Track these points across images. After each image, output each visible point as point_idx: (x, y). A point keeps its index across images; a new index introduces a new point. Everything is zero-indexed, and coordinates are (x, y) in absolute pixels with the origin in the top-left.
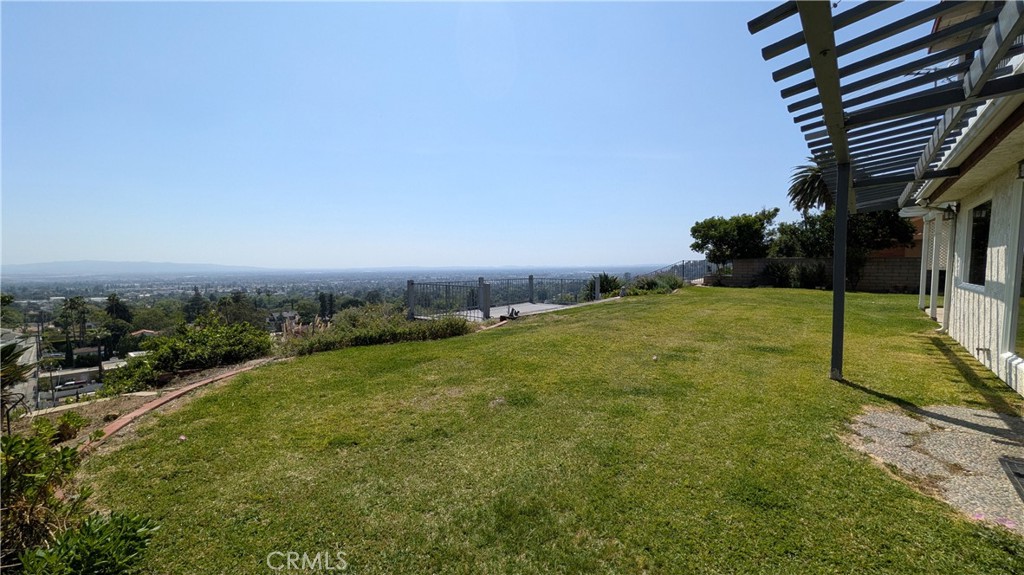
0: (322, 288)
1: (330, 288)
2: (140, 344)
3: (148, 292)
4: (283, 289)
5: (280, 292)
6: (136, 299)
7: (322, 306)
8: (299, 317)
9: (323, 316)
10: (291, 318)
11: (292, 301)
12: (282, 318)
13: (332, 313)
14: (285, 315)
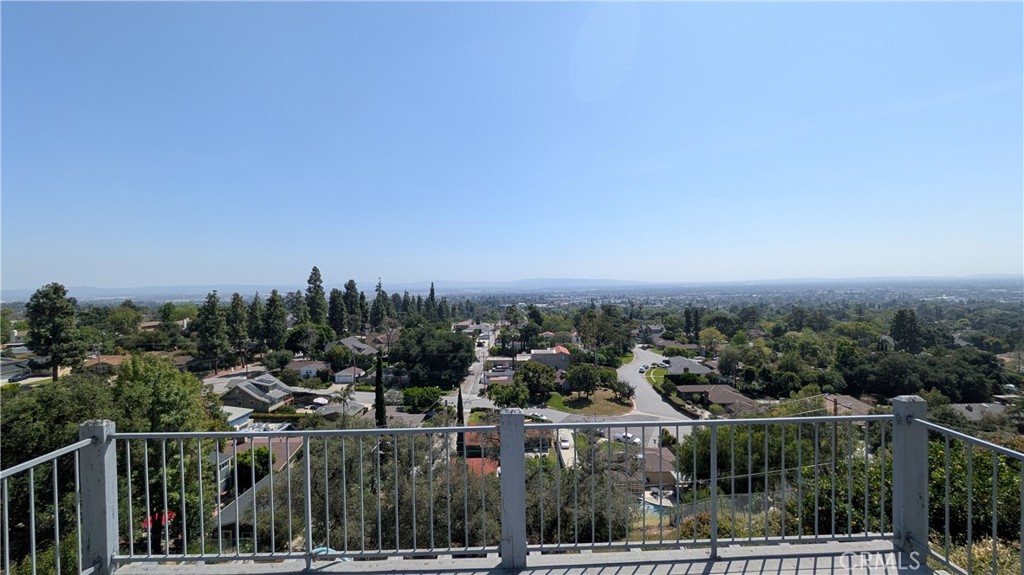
2: (539, 344)
3: (567, 301)
6: (559, 307)
7: (687, 321)
8: (665, 331)
9: (688, 331)
10: (656, 332)
11: (663, 315)
12: (648, 331)
13: (697, 329)
14: (653, 327)
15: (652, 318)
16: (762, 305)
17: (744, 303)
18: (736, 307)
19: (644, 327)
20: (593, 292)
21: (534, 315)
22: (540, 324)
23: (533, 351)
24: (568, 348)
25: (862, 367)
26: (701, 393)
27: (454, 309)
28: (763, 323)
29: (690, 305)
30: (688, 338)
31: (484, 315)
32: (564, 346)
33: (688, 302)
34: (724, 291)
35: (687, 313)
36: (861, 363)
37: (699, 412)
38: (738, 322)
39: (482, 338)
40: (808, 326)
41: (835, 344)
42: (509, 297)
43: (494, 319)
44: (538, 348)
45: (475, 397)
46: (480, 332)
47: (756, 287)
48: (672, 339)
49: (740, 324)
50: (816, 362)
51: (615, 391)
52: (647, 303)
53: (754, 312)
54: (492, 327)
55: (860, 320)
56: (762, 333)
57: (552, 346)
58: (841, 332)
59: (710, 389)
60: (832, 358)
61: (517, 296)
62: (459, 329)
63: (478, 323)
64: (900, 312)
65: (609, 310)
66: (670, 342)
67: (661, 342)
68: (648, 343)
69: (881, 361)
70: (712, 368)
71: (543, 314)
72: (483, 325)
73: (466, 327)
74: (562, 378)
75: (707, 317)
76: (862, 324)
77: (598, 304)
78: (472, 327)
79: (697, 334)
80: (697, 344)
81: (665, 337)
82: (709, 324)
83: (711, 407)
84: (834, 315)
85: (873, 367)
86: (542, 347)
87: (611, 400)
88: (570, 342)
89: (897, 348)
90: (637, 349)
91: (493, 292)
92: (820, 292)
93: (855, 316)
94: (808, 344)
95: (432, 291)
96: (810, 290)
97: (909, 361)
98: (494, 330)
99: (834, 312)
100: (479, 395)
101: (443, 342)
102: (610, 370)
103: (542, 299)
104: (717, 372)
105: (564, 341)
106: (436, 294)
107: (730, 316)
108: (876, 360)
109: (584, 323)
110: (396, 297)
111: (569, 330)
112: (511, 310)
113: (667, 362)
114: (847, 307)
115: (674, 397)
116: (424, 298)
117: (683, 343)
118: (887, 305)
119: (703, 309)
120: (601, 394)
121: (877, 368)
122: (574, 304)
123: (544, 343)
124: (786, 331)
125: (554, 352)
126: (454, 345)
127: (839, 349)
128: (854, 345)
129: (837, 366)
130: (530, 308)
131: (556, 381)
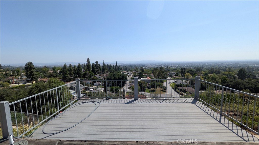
0: (185, 66)
1: (187, 66)
2: (143, 77)
3: (151, 66)
4: (175, 66)
5: (175, 67)
6: (149, 68)
7: (182, 71)
8: (176, 74)
9: (182, 74)
10: (173, 74)
11: (175, 70)
12: (171, 74)
13: (184, 73)
14: (173, 73)
15: (173, 70)
16: (203, 67)
17: (198, 67)
18: (195, 68)
19: (170, 73)
20: (157, 64)
21: (142, 70)
22: (143, 72)
23: (141, 78)
24: (150, 78)
25: (228, 83)
26: (184, 89)
27: (122, 68)
28: (202, 72)
29: (183, 67)
30: (182, 75)
31: (129, 70)
32: (149, 77)
33: (182, 66)
34: (193, 64)
35: (182, 69)
36: (228, 82)
37: (183, 94)
38: (195, 71)
39: (129, 75)
40: (215, 73)
41: (221, 77)
42: (136, 65)
43: (132, 71)
44: (143, 78)
45: (127, 89)
46: (128, 74)
47: (202, 62)
48: (178, 76)
49: (196, 72)
50: (216, 82)
51: (162, 88)
52: (172, 67)
53: (200, 69)
54: (131, 72)
55: (230, 71)
56: (202, 75)
57: (146, 77)
58: (224, 74)
59: (186, 88)
60: (220, 81)
61: (138, 65)
62: (123, 73)
63: (128, 72)
64: (241, 69)
65: (161, 68)
66: (177, 76)
67: (175, 76)
68: (171, 76)
69: (233, 82)
70: (187, 83)
71: (144, 69)
72: (129, 72)
73: (125, 73)
74: (149, 85)
75: (187, 70)
76: (230, 72)
77: (159, 67)
78: (127, 73)
79: (184, 75)
80: (184, 77)
81: (176, 75)
82: (188, 72)
83: (186, 92)
84: (222, 70)
85: (231, 83)
86: (144, 78)
87: (161, 91)
88: (151, 76)
89: (239, 79)
90: (168, 78)
91: (132, 64)
92: (219, 64)
93: (228, 70)
94: (214, 77)
95: (116, 63)
96: (216, 63)
97: (241, 82)
98: (132, 73)
99: (223, 69)
100: (128, 89)
101: (119, 76)
102: (161, 83)
103: (144, 66)
104: (189, 84)
105: (149, 76)
106: (117, 64)
107: (194, 70)
108: (232, 81)
109: (155, 71)
110: (108, 65)
111: (151, 74)
112: (136, 68)
113: (176, 81)
114: (226, 68)
115: (177, 90)
116: (114, 65)
117: (180, 77)
118: (238, 67)
119: (186, 68)
120: (159, 89)
121: (232, 83)
122: (152, 67)
123: (144, 76)
124: (208, 74)
125: (147, 79)
126: (122, 77)
127: (222, 79)
128: (226, 77)
129: (221, 83)
130: (141, 68)
131: (147, 86)
